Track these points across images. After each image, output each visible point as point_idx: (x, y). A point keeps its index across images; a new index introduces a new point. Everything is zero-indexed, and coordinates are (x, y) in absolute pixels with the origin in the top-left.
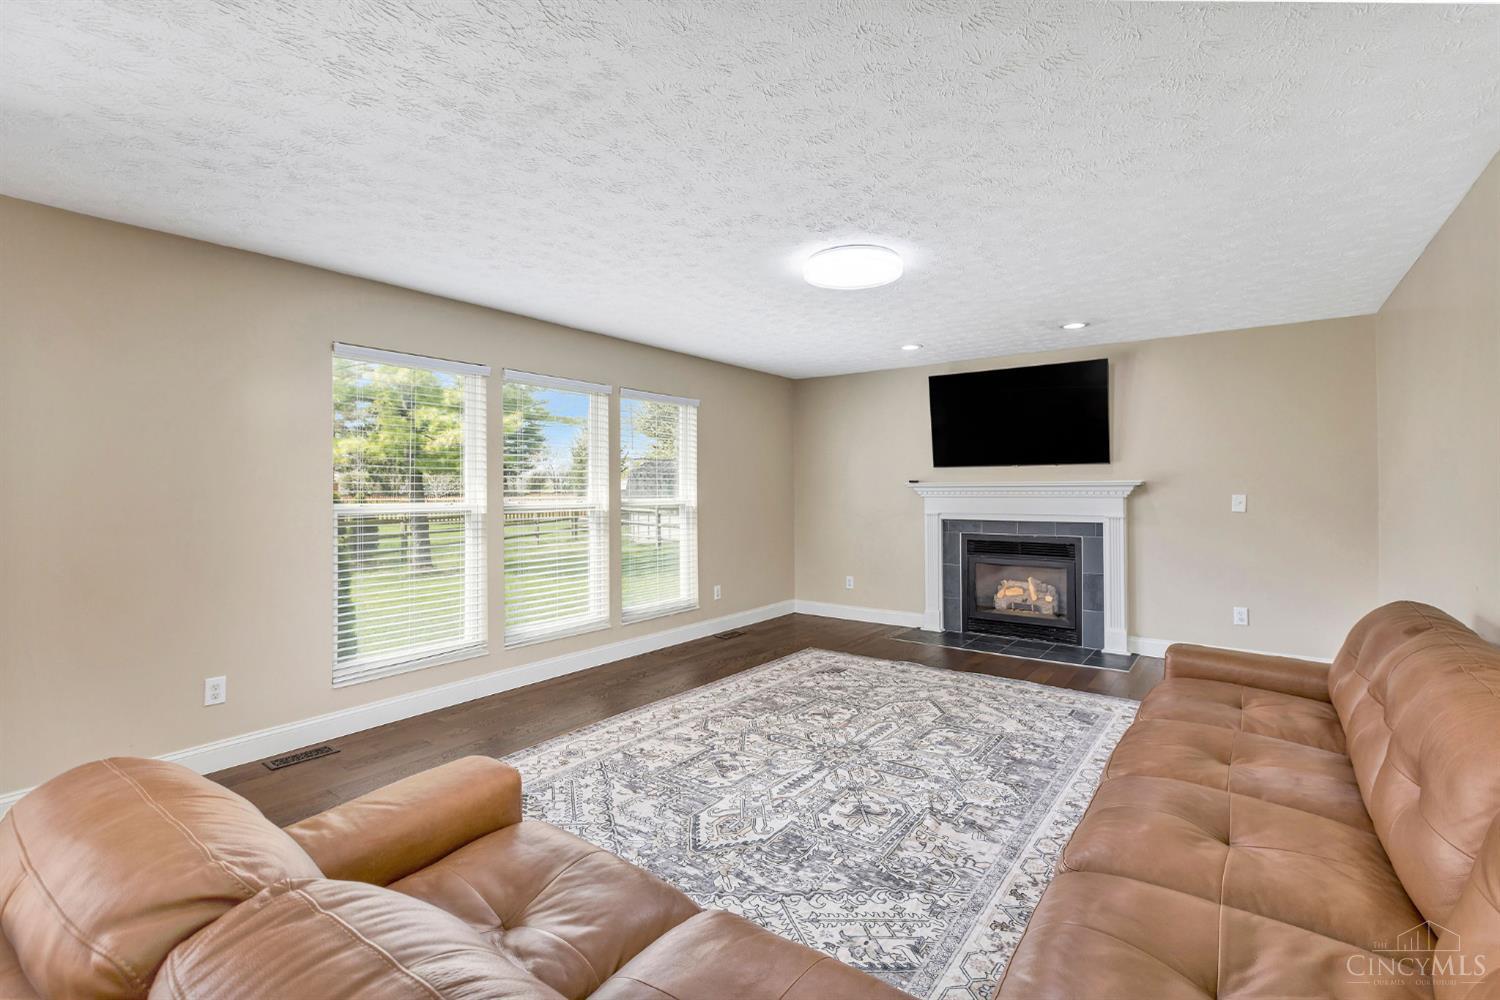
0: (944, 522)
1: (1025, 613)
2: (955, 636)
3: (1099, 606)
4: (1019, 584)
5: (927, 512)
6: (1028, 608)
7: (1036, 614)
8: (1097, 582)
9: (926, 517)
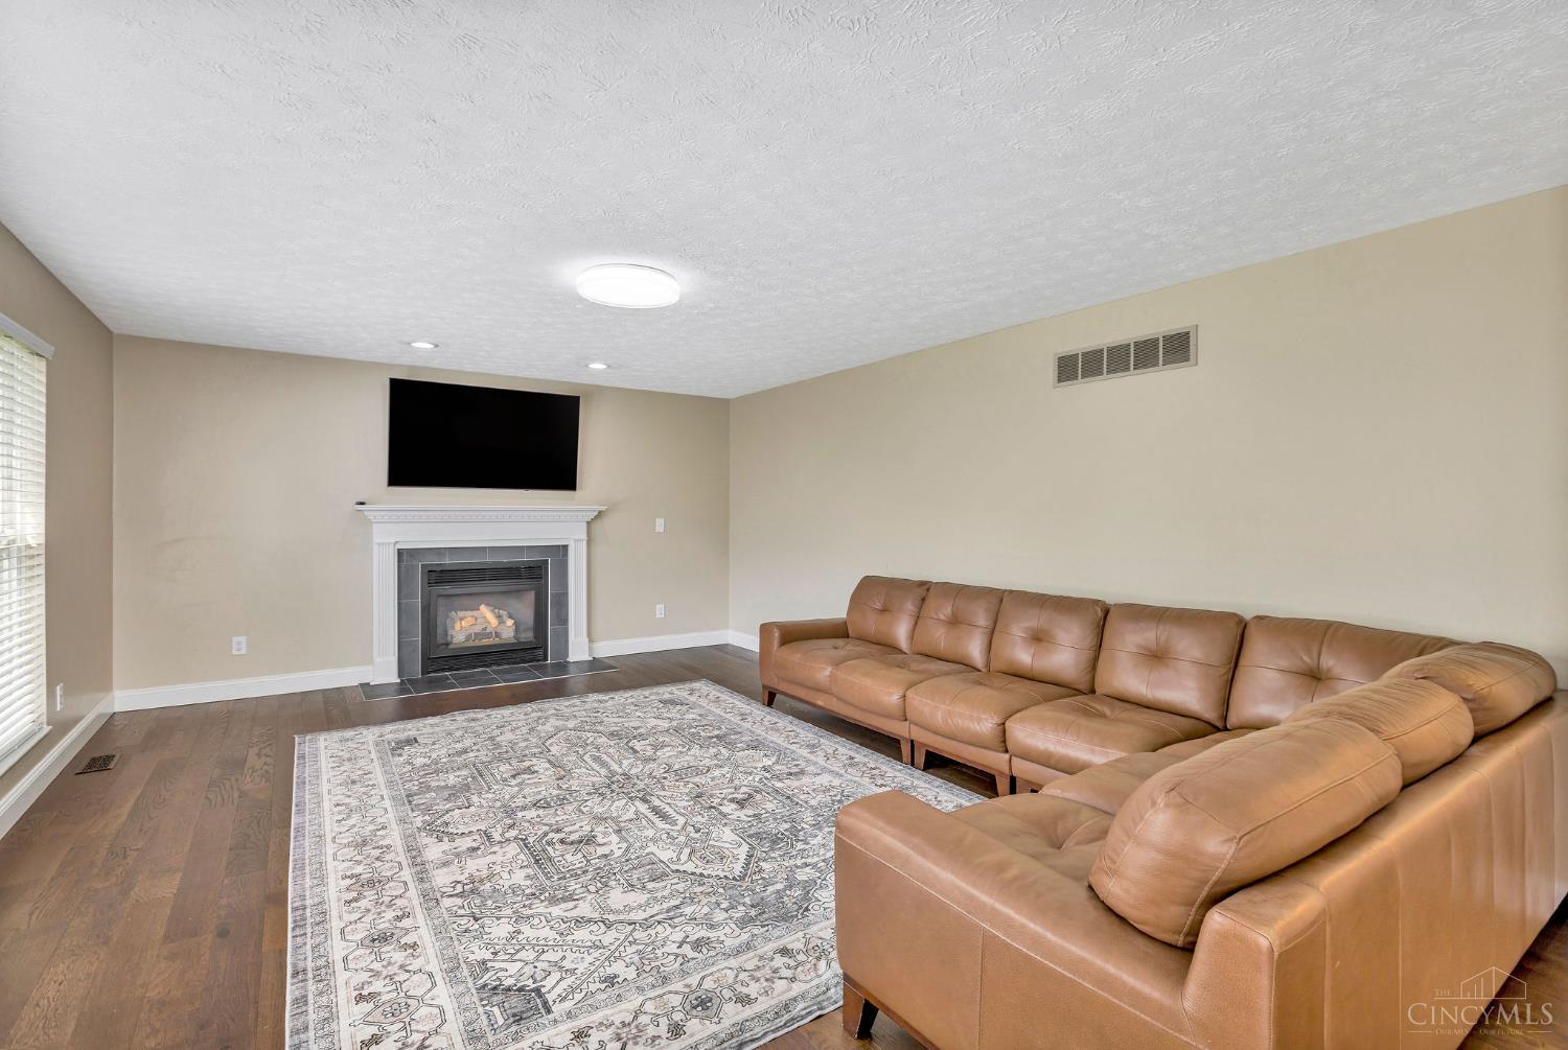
0: (400, 552)
1: (485, 642)
2: (412, 682)
3: (563, 620)
4: (470, 613)
5: (376, 540)
6: (489, 635)
7: (497, 641)
8: (562, 601)
9: (375, 547)
